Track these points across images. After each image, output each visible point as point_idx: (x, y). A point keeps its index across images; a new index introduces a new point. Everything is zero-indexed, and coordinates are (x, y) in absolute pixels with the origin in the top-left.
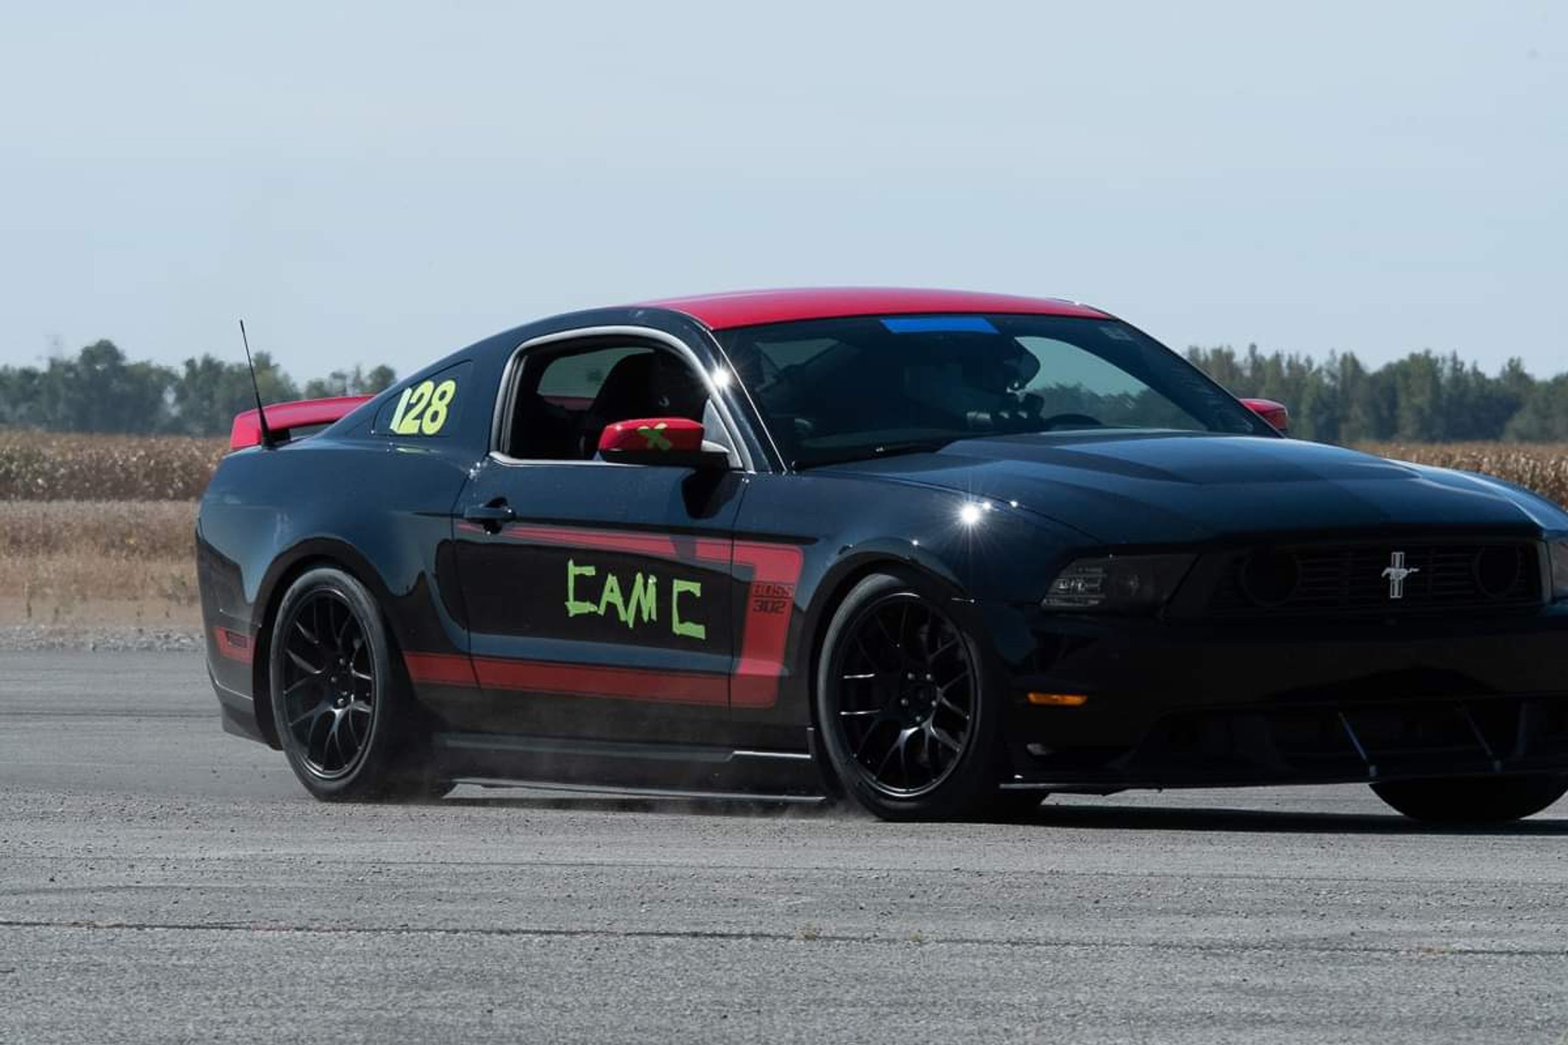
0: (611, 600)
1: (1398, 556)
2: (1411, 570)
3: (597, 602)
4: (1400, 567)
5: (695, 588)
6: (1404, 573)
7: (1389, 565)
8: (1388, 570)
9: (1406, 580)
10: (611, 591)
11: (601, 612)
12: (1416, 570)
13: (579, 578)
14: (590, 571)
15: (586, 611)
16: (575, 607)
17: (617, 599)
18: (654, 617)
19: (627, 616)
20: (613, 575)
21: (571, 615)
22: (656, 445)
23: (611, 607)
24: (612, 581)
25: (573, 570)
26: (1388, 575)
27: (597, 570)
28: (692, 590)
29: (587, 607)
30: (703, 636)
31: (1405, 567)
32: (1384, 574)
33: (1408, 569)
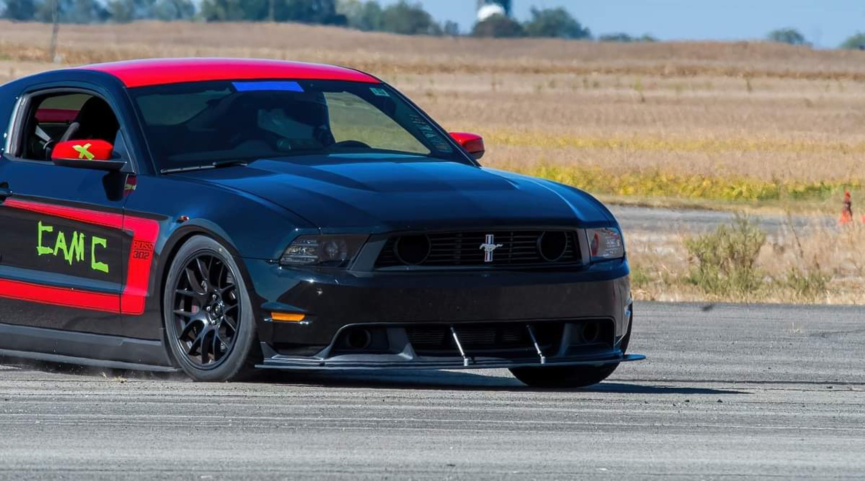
0: (61, 247)
1: (490, 237)
2: (498, 245)
3: (53, 248)
4: (491, 243)
5: (103, 242)
6: (494, 247)
7: (484, 242)
8: (483, 245)
9: (495, 251)
10: (61, 242)
11: (55, 254)
12: (501, 245)
13: (44, 232)
14: (50, 229)
15: (48, 253)
16: (42, 250)
17: (64, 246)
18: (82, 259)
19: (69, 257)
20: (62, 232)
21: (40, 254)
22: (85, 157)
23: (60, 251)
24: (61, 235)
25: (41, 228)
26: (484, 248)
27: (53, 229)
28: (102, 243)
29: (48, 250)
30: (107, 271)
31: (494, 244)
32: (481, 248)
33: (496, 244)
